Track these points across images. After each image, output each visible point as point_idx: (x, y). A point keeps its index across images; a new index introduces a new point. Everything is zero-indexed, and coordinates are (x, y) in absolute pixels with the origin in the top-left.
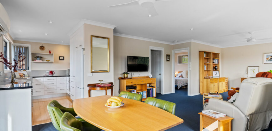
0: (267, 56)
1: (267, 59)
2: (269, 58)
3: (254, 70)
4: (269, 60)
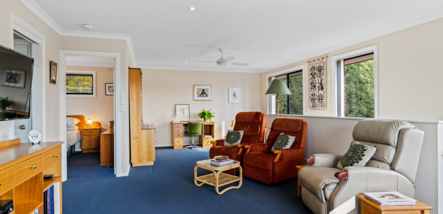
0: (198, 89)
1: (198, 93)
2: (200, 93)
3: (183, 110)
4: (200, 96)
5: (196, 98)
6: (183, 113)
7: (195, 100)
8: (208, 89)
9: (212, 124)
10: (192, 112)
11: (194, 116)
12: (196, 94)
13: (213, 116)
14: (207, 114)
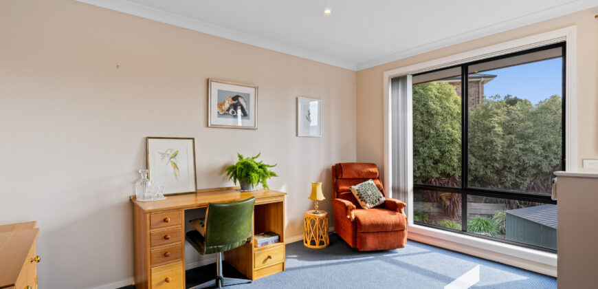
0: (220, 92)
1: (220, 105)
2: (227, 105)
3: (175, 155)
4: (225, 114)
5: (215, 119)
6: (175, 166)
7: (214, 127)
8: (248, 95)
9: (278, 200)
10: (205, 161)
11: (211, 174)
12: (214, 109)
13: (272, 174)
14: (256, 167)
